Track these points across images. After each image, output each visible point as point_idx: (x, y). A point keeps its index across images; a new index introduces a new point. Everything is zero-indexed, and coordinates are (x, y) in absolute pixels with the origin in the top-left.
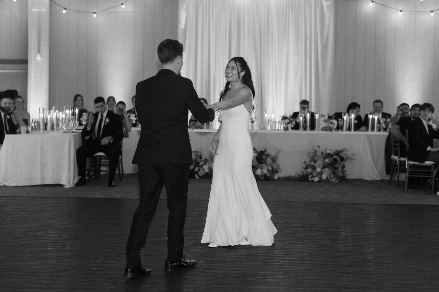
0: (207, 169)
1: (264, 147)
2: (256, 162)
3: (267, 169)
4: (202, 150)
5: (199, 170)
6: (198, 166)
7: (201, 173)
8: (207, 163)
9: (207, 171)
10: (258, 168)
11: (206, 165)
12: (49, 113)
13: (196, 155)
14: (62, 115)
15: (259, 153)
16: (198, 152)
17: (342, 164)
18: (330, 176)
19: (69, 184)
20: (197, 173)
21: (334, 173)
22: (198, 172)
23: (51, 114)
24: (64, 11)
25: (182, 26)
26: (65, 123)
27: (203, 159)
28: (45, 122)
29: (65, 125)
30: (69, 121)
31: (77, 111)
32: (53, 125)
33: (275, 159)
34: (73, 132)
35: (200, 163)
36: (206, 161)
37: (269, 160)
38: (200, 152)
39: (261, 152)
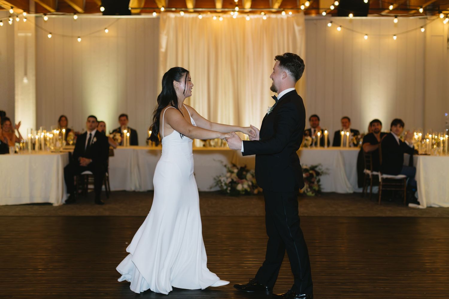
1: (243, 164)
2: (237, 177)
3: (247, 184)
10: (238, 183)
12: (37, 133)
14: (49, 135)
15: (239, 169)
17: (318, 178)
18: (307, 190)
19: (58, 202)
21: (310, 187)
23: (39, 134)
24: (50, 36)
25: (163, 50)
26: (53, 142)
28: (33, 142)
29: (52, 145)
30: (56, 141)
31: (64, 131)
32: (40, 145)
34: (61, 152)
37: (249, 176)
39: (242, 168)
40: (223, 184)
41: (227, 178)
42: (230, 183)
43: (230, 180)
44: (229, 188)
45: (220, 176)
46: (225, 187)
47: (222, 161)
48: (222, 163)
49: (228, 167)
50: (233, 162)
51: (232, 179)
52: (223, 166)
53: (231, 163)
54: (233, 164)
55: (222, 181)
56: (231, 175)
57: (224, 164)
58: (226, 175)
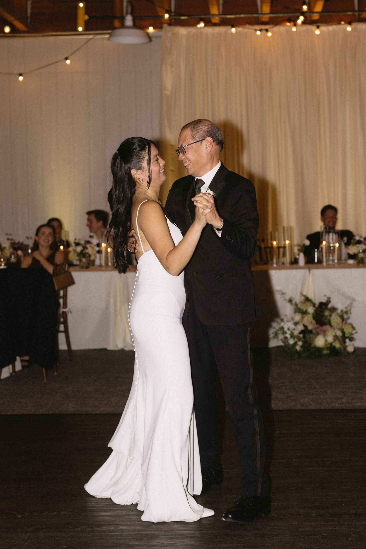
1: (325, 296)
2: (314, 322)
3: (334, 334)
10: (317, 334)
15: (317, 306)
33: (345, 317)
37: (335, 319)
39: (321, 304)
40: (288, 336)
41: (296, 324)
42: (301, 332)
43: (300, 328)
44: (300, 343)
45: (282, 320)
46: (291, 342)
47: (284, 292)
48: (283, 296)
49: (296, 302)
50: (304, 293)
51: (304, 325)
52: (285, 302)
53: (302, 294)
54: (304, 296)
55: (286, 329)
56: (302, 318)
57: (288, 297)
58: (293, 319)
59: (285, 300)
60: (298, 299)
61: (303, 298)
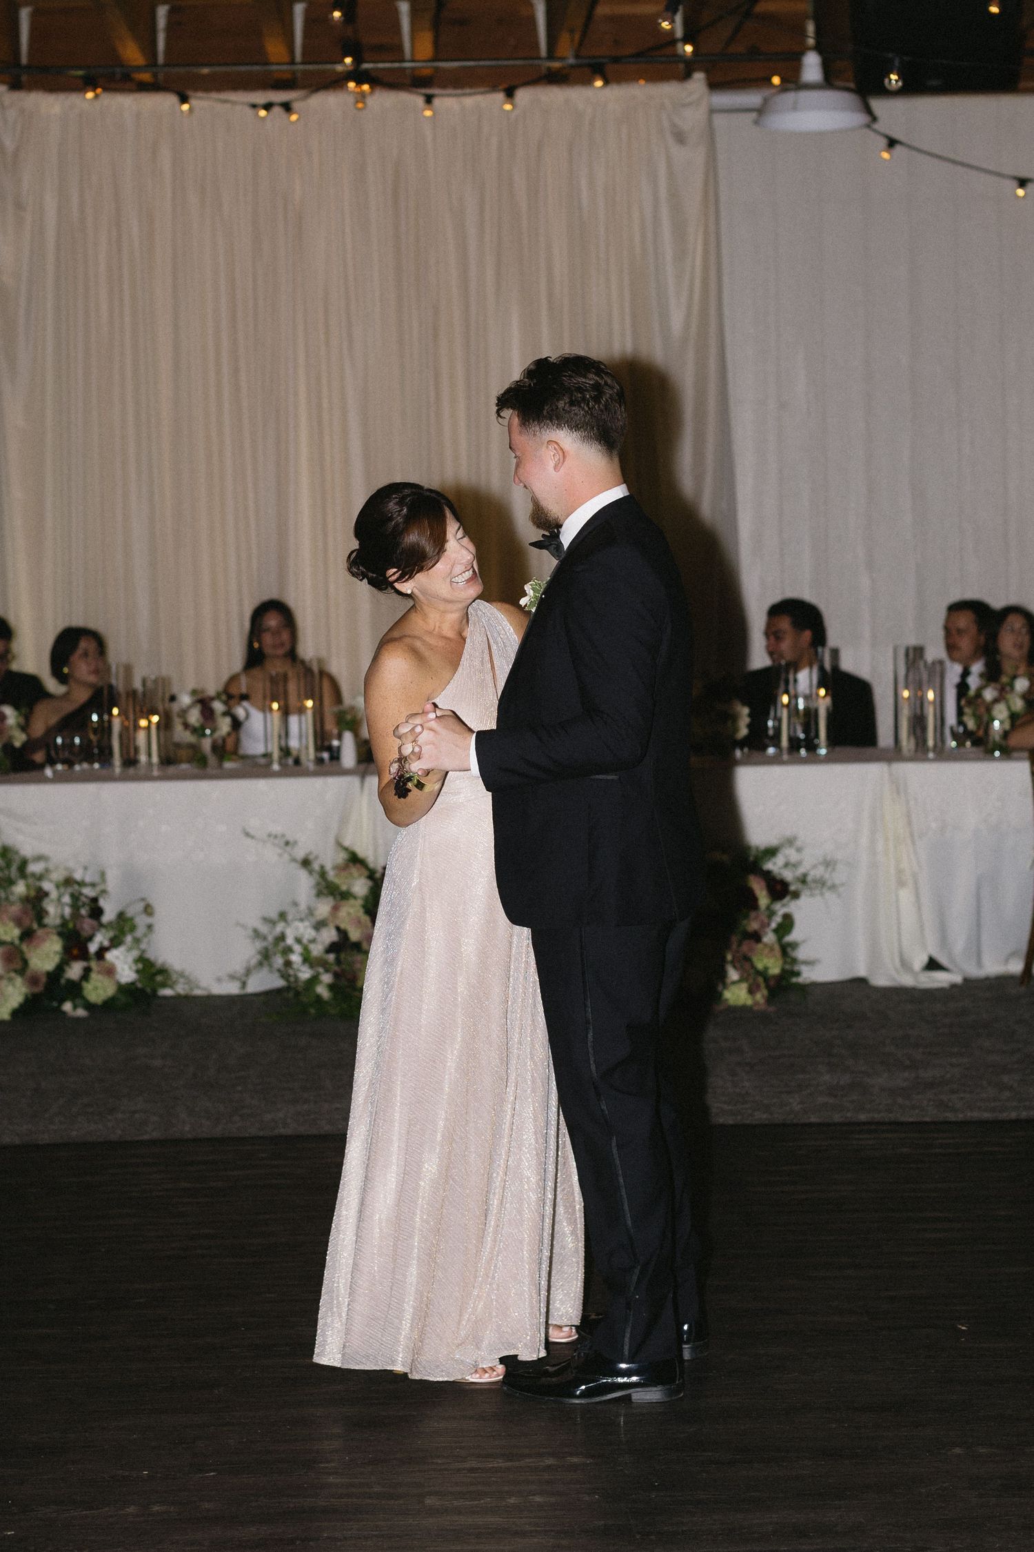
0: (130, 968)
4: (103, 875)
5: (87, 972)
6: (84, 955)
7: (98, 990)
8: (129, 939)
9: (126, 974)
11: (122, 949)
13: (75, 898)
16: (82, 884)
17: (781, 909)
20: (74, 990)
22: (85, 984)
27: (109, 916)
35: (90, 938)
36: (123, 924)
38: (93, 885)
40: (295, 958)
41: (319, 925)
42: (332, 948)
43: (329, 935)
44: (327, 978)
45: (283, 916)
46: (305, 974)
47: (290, 838)
48: (288, 848)
49: (322, 867)
50: (347, 843)
51: (338, 929)
52: (294, 865)
53: (339, 844)
54: (346, 849)
55: (290, 941)
56: (335, 909)
57: (300, 854)
58: (311, 912)
59: (294, 860)
60: (330, 858)
61: (342, 857)
